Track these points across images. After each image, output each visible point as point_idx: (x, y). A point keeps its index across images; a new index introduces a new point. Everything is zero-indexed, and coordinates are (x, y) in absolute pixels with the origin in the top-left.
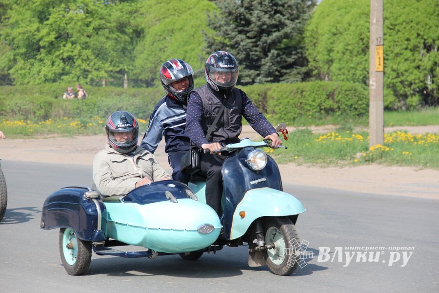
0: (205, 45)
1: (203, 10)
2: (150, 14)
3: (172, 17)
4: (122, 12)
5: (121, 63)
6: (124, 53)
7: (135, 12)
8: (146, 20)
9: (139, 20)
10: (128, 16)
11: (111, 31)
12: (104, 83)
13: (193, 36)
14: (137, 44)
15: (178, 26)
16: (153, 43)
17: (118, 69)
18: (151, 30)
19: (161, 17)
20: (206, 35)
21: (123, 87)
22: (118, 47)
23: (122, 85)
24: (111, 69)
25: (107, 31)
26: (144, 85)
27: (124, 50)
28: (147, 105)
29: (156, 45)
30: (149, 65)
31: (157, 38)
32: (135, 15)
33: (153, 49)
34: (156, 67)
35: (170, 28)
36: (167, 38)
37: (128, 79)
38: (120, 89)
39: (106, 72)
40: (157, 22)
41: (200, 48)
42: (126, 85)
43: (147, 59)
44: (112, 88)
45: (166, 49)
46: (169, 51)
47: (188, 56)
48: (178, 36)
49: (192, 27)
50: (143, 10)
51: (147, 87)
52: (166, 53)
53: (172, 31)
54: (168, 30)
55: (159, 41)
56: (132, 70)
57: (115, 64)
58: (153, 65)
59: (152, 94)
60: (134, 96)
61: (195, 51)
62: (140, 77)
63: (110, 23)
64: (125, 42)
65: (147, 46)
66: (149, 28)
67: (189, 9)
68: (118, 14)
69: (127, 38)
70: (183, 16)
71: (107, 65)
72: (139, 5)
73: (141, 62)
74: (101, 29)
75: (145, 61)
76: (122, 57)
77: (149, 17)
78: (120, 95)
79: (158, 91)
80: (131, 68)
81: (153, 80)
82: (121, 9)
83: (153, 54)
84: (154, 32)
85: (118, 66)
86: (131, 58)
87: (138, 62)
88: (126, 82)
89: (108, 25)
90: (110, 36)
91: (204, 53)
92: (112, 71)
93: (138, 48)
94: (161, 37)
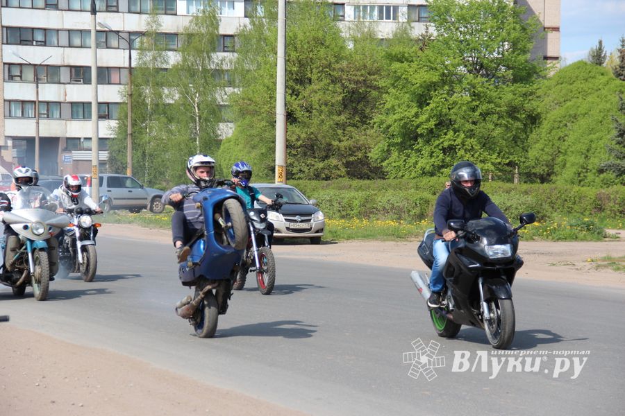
0: (615, 133)
1: (615, 91)
2: (548, 96)
3: (575, 100)
4: (515, 94)
5: (512, 154)
6: (516, 142)
7: (531, 94)
8: (543, 103)
9: (535, 104)
10: (521, 99)
11: (500, 117)
12: (490, 177)
13: (601, 122)
14: (532, 131)
15: (582, 110)
16: (551, 130)
17: (508, 161)
18: (548, 115)
19: (562, 100)
20: (617, 121)
21: (513, 183)
22: (509, 135)
23: (511, 180)
24: (499, 160)
25: (496, 116)
26: (538, 180)
27: (515, 139)
28: (541, 205)
29: (554, 132)
30: (545, 157)
31: (556, 125)
32: (530, 98)
33: (550, 138)
34: (553, 160)
35: (571, 112)
36: (568, 124)
37: (520, 174)
38: (509, 185)
39: (492, 163)
40: (557, 106)
41: (608, 137)
42: (516, 180)
43: (542, 150)
44: (500, 183)
45: (566, 138)
46: (570, 139)
47: (593, 146)
48: (583, 122)
49: (600, 112)
50: (539, 93)
51: (542, 183)
52: (566, 143)
53: (575, 117)
54: (570, 116)
55: (558, 128)
56: (524, 162)
57: (504, 155)
58: (551, 158)
59: (548, 191)
60: (526, 193)
61: (603, 141)
62: (533, 171)
63: (500, 107)
64: (517, 129)
65: (543, 135)
66: (547, 113)
67: (597, 91)
68: (510, 96)
69: (519, 124)
70: (590, 99)
71: (494, 156)
72: (535, 86)
73: (535, 153)
74: (489, 114)
75: (541, 152)
76: (513, 147)
77: (547, 100)
78: (508, 192)
79: (556, 188)
80: (523, 160)
81: (549, 175)
82: (512, 91)
83: (551, 143)
84: (553, 117)
85: (508, 158)
86: (523, 148)
87: (532, 154)
88: (516, 176)
89: (498, 109)
90: (499, 122)
91: (614, 142)
92: (500, 163)
93: (533, 136)
94: (561, 124)
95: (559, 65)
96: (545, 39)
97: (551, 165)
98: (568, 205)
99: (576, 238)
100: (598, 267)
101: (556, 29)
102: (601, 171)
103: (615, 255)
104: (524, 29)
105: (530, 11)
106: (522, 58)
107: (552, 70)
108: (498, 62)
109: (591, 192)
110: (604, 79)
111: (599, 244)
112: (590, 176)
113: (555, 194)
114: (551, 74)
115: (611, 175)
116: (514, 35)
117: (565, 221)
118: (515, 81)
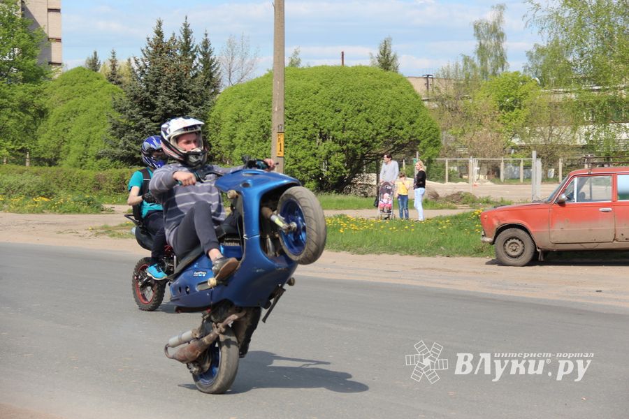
0: (109, 126)
1: (108, 93)
2: (54, 95)
3: (76, 99)
4: (25, 92)
5: (23, 142)
6: (27, 132)
7: (39, 92)
8: (50, 100)
9: (43, 100)
10: (31, 96)
11: (14, 110)
12: (5, 161)
13: (98, 117)
14: (40, 124)
15: (82, 107)
16: (57, 123)
17: (20, 147)
18: (54, 111)
19: (66, 98)
20: (111, 117)
21: (25, 165)
22: (20, 126)
23: (23, 164)
24: (12, 147)
25: (9, 109)
26: (47, 164)
27: (26, 129)
28: (50, 184)
29: (59, 124)
30: (52, 145)
31: (61, 118)
32: (39, 95)
33: (56, 130)
34: (59, 147)
35: (74, 109)
36: (71, 118)
37: (30, 158)
38: (21, 167)
39: (8, 150)
40: (61, 104)
41: (104, 129)
42: (27, 164)
43: (50, 139)
44: (14, 166)
45: (69, 130)
46: (73, 131)
47: (92, 136)
48: (82, 117)
49: (97, 109)
50: (46, 91)
51: (50, 166)
52: (69, 134)
53: (76, 112)
54: (72, 111)
55: (63, 121)
56: (34, 149)
57: (17, 142)
58: (57, 146)
59: (55, 173)
60: (37, 174)
61: (100, 133)
62: (42, 156)
63: (13, 102)
64: (28, 121)
65: (50, 126)
66: (53, 108)
67: (94, 92)
68: (21, 93)
69: (29, 117)
70: (88, 98)
71: (9, 143)
72: (42, 86)
73: (44, 141)
74: (3, 107)
75: (48, 141)
76: (24, 136)
77: (53, 98)
78: (21, 173)
79: (62, 170)
80: (33, 146)
81: (56, 160)
82: (23, 89)
83: (57, 134)
84: (58, 112)
85: (21, 145)
86: (33, 137)
87: (41, 142)
88: (28, 160)
89: (11, 104)
90: (12, 114)
91: (109, 134)
92: (13, 149)
93: (41, 128)
94: (65, 118)
95: (63, 70)
96: (49, 48)
97: (57, 151)
98: (72, 185)
99: (79, 211)
100: (98, 234)
101: (59, 40)
102: (98, 157)
103: (111, 225)
104: (32, 38)
105: (36, 24)
106: (31, 62)
107: (56, 74)
108: (11, 64)
109: (91, 174)
110: (100, 83)
111: (98, 216)
112: (90, 162)
113: (62, 175)
114: (56, 76)
115: (106, 161)
116: (23, 42)
117: (70, 198)
118: (25, 80)
